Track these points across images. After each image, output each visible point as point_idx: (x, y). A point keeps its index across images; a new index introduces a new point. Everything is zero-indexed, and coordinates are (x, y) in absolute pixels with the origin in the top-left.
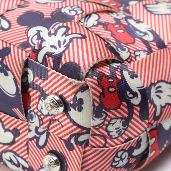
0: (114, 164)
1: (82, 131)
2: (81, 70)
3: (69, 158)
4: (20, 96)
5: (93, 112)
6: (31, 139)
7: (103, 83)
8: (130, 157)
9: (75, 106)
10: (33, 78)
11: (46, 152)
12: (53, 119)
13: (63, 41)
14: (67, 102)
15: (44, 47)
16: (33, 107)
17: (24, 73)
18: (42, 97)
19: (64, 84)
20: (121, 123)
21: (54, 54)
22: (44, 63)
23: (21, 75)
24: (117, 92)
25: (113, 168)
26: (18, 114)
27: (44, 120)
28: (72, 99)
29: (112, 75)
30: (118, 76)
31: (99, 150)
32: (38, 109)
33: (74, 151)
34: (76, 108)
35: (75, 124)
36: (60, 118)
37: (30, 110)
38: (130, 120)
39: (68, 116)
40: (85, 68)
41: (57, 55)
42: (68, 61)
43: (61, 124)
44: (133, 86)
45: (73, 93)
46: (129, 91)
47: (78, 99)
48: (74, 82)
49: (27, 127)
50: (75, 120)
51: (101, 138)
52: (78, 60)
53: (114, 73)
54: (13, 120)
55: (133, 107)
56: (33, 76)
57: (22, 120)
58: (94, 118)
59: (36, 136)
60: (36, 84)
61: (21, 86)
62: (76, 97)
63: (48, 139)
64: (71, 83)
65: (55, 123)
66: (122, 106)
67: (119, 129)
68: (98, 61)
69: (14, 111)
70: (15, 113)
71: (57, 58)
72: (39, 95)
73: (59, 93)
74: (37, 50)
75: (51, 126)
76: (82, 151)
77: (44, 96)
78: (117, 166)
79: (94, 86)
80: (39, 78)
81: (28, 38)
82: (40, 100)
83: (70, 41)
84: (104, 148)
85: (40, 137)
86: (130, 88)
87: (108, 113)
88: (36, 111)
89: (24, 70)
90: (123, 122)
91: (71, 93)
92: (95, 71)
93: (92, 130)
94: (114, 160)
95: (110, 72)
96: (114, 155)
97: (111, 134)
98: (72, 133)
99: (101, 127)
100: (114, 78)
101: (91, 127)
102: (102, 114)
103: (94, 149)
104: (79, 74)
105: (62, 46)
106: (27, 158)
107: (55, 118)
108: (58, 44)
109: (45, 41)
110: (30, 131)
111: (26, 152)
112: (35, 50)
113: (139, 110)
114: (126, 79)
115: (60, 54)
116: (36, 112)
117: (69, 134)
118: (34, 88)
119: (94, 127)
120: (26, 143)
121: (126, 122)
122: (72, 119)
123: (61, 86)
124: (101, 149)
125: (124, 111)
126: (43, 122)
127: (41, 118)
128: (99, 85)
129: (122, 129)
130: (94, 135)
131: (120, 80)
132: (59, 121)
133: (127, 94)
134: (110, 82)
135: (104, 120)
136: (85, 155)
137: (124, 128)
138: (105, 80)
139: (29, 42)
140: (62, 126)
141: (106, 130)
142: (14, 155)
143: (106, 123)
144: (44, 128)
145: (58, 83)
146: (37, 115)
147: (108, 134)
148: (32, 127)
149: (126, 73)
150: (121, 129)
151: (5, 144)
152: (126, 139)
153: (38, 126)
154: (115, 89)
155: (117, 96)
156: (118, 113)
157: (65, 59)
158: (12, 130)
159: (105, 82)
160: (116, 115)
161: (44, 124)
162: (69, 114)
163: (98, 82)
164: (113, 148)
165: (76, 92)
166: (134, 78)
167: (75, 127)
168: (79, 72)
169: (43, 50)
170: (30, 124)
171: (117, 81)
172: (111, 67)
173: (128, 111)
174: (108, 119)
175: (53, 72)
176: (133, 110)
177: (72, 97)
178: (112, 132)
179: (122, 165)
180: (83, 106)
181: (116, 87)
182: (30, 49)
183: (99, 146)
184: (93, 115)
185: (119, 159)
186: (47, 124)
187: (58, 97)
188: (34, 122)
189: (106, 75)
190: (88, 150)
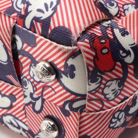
0: (112, 125)
1: (76, 98)
2: (71, 34)
3: (66, 123)
4: (12, 63)
5: (88, 77)
6: (27, 105)
7: (95, 45)
8: (127, 116)
9: (67, 73)
10: (22, 45)
11: (44, 117)
12: (46, 85)
13: (50, 3)
14: (58, 69)
15: (30, 12)
16: (25, 74)
17: (13, 40)
18: (33, 64)
19: (53, 51)
20: (117, 84)
21: (41, 19)
22: (32, 29)
23: (11, 42)
24: (110, 52)
25: (111, 129)
26: (12, 80)
27: (37, 87)
28: (63, 66)
29: (104, 34)
30: (109, 35)
31: (96, 114)
32: (30, 76)
33: (70, 117)
34: (68, 75)
35: (68, 90)
36: (53, 85)
37: (23, 76)
38: (126, 80)
39: (60, 83)
40: (76, 32)
41: (45, 19)
42: (57, 25)
43: (55, 91)
44: (125, 45)
45: (63, 60)
46: (122, 50)
47: (69, 65)
48: (64, 48)
49: (22, 93)
50: (68, 87)
51: (98, 102)
52: (68, 24)
53: (105, 32)
54: (8, 86)
55: (127, 66)
56: (22, 42)
57: (16, 86)
58: (90, 83)
59: (31, 101)
60: (26, 51)
61: (12, 53)
62: (67, 64)
63: (44, 104)
64: (60, 50)
65: (48, 90)
66: (116, 67)
67: (115, 90)
68: (89, 25)
69: (9, 78)
70: (10, 80)
71: (46, 23)
72: (30, 62)
73: (49, 60)
74: (23, 15)
75: (45, 93)
76: (78, 117)
77: (35, 63)
78: (115, 127)
79: (87, 49)
80: (28, 45)
81: (12, 3)
82: (31, 67)
83: (57, 3)
84: (101, 112)
85: (35, 102)
86: (123, 47)
87: (104, 76)
88: (29, 77)
89: (13, 37)
90: (118, 83)
91: (61, 60)
92: (86, 33)
93: (88, 96)
94: (111, 122)
95: (101, 32)
96: (112, 117)
97: (107, 96)
98: (66, 100)
99: (98, 91)
100: (106, 38)
101: (87, 93)
102: (98, 78)
103: (91, 114)
104: (69, 38)
105: (50, 9)
106: (26, 121)
107: (48, 85)
108: (45, 8)
109: (31, 5)
110: (25, 97)
111: (24, 116)
112: (22, 15)
113: (133, 68)
114: (117, 37)
115: (48, 18)
116: (29, 79)
117: (63, 101)
118: (24, 55)
119: (90, 92)
120: (23, 107)
121: (122, 82)
122: (65, 86)
123: (51, 53)
124: (98, 113)
125: (118, 71)
126: (36, 89)
127: (35, 85)
128: (92, 48)
129: (118, 90)
130: (90, 100)
131: (112, 39)
132: (52, 88)
133: (120, 54)
134: (102, 43)
135: (99, 84)
136: (82, 120)
137: (120, 88)
138: (97, 41)
139: (14, 7)
140: (56, 93)
141: (103, 93)
142: (13, 118)
143: (102, 86)
144: (38, 94)
145: (47, 50)
146: (30, 81)
147: (104, 97)
148: (27, 93)
149: (117, 31)
150: (116, 91)
151: (4, 109)
152: (123, 99)
153: (32, 92)
154: (108, 49)
155: (111, 57)
156: (113, 74)
157: (54, 23)
158: (9, 95)
159: (98, 43)
160: (112, 77)
161: (38, 90)
162: (61, 81)
163: (90, 45)
164: (110, 110)
165: (67, 59)
166: (126, 35)
167: (68, 94)
168: (70, 37)
169: (29, 15)
170: (24, 90)
171: (109, 41)
172: (101, 26)
173: (123, 71)
174: (104, 82)
175: (40, 38)
176: (128, 69)
177: (63, 64)
178: (109, 94)
179: (120, 125)
180: (75, 72)
181: (109, 48)
182: (15, 14)
183: (96, 110)
184: (88, 81)
185: (116, 120)
186: (41, 90)
187: (49, 64)
188: (28, 88)
189: (97, 35)
190: (85, 116)
